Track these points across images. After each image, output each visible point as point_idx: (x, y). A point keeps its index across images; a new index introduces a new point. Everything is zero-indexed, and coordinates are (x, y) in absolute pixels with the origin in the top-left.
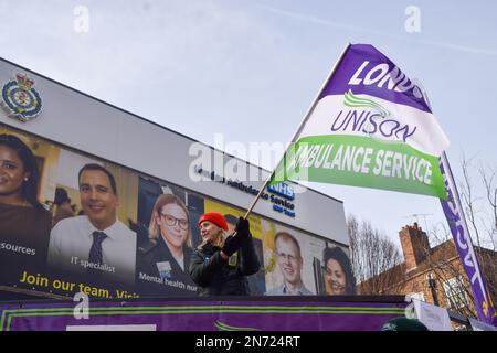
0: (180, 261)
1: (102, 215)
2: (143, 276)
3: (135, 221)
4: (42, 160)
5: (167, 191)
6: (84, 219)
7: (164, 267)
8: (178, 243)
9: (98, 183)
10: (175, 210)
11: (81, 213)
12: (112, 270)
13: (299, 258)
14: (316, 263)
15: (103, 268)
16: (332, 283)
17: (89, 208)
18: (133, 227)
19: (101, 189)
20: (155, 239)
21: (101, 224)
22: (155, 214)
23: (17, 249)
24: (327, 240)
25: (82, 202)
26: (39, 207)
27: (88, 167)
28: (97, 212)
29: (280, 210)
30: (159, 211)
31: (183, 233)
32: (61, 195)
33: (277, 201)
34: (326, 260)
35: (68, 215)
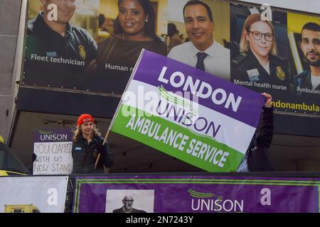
0: (267, 68)
1: (202, 40)
3: (228, 40)
4: (156, 4)
5: (254, 11)
6: (190, 44)
7: (253, 73)
8: (264, 53)
9: (198, 14)
10: (261, 27)
11: (187, 40)
17: (193, 35)
18: (227, 45)
19: (200, 19)
20: (246, 52)
21: (202, 46)
22: (245, 32)
26: (157, 40)
27: (191, 3)
28: (199, 37)
30: (248, 29)
31: (269, 44)
32: (172, 29)
35: (178, 43)
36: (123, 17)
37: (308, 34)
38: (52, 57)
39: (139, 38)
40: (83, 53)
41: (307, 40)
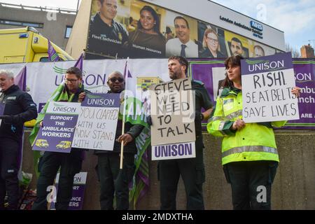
1: (184, 38)
3: (197, 40)
4: (160, 15)
5: (209, 27)
6: (178, 39)
8: (214, 49)
9: (182, 24)
10: (212, 36)
11: (176, 37)
17: (179, 35)
18: (196, 43)
19: (183, 27)
20: (205, 48)
21: (184, 41)
22: (205, 37)
23: (155, 51)
24: (276, 49)
25: (176, 32)
26: (161, 35)
27: (177, 18)
28: (182, 36)
29: (256, 36)
30: (206, 35)
31: (216, 45)
32: (168, 30)
33: (255, 32)
35: (172, 38)
36: (142, 20)
37: (233, 43)
38: (104, 37)
39: (151, 32)
40: (120, 37)
41: (233, 46)
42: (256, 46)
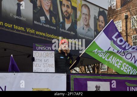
0: (48, 16)
2: (35, 22)
12: (24, 19)
13: (89, 15)
14: (95, 17)
15: (22, 18)
16: (100, 25)
24: (100, 7)
34: (99, 16)
37: (65, 2)
42: (83, 5)
